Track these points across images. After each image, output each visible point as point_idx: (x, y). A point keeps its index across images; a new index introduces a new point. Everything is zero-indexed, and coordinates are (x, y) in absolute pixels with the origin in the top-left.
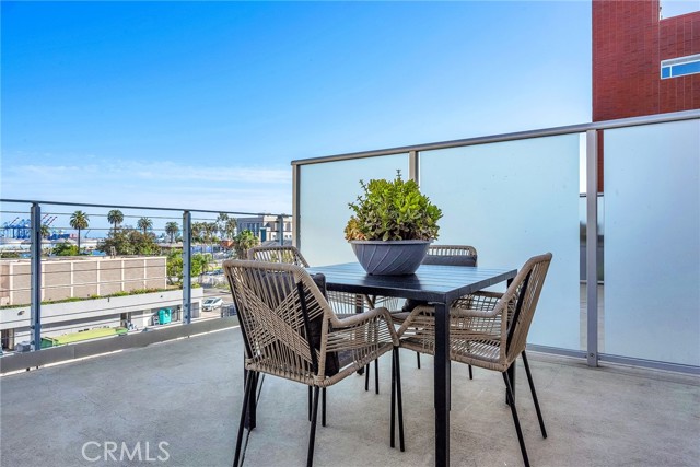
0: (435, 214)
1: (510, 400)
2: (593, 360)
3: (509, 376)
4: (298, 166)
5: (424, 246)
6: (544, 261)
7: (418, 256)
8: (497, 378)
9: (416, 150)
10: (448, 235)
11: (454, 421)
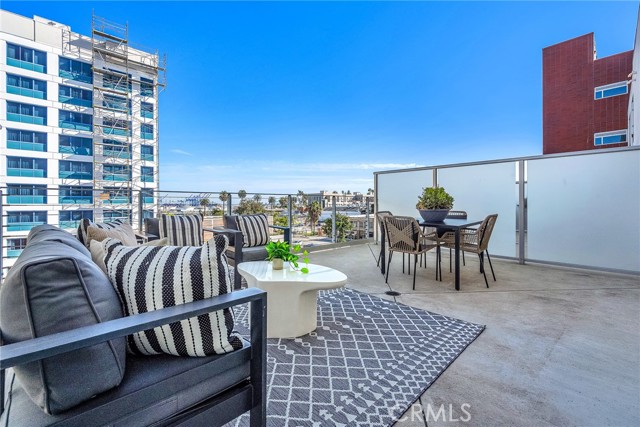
0: (452, 200)
1: (482, 271)
2: (522, 261)
3: (481, 255)
4: (376, 174)
5: (448, 212)
6: (495, 217)
7: (445, 215)
8: (476, 256)
9: (435, 168)
10: (456, 207)
11: (461, 275)
